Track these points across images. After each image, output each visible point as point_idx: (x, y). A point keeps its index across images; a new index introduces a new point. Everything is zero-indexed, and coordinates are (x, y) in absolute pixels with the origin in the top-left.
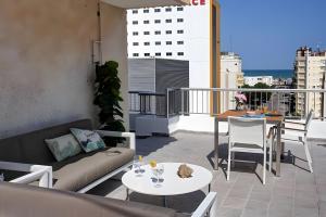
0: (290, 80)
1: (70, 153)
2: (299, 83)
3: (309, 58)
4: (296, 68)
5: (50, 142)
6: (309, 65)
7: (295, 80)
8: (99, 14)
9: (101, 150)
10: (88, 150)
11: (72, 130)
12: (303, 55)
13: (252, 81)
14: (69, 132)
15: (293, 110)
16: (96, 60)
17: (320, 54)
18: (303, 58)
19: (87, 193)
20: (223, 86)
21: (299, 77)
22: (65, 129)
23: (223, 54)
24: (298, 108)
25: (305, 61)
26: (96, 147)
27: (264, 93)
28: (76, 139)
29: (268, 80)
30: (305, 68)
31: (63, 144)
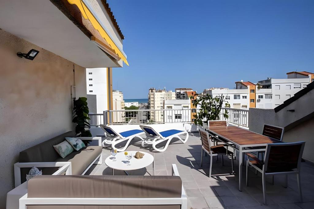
0: (147, 104)
1: (68, 153)
2: (151, 105)
3: (155, 93)
4: (149, 98)
5: (56, 146)
6: (155, 97)
7: (149, 104)
8: (74, 71)
9: (83, 149)
10: (78, 149)
11: (67, 138)
12: (152, 92)
13: (128, 105)
14: (65, 140)
15: (149, 118)
16: (73, 97)
17: (160, 91)
18: (153, 93)
19: (85, 175)
20: (114, 109)
21: (151, 102)
22: (62, 138)
23: (114, 91)
24: (151, 117)
25: (154, 95)
26: (81, 147)
27: (135, 112)
28: (69, 143)
29: (136, 104)
30: (154, 98)
31: (64, 148)
